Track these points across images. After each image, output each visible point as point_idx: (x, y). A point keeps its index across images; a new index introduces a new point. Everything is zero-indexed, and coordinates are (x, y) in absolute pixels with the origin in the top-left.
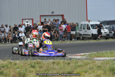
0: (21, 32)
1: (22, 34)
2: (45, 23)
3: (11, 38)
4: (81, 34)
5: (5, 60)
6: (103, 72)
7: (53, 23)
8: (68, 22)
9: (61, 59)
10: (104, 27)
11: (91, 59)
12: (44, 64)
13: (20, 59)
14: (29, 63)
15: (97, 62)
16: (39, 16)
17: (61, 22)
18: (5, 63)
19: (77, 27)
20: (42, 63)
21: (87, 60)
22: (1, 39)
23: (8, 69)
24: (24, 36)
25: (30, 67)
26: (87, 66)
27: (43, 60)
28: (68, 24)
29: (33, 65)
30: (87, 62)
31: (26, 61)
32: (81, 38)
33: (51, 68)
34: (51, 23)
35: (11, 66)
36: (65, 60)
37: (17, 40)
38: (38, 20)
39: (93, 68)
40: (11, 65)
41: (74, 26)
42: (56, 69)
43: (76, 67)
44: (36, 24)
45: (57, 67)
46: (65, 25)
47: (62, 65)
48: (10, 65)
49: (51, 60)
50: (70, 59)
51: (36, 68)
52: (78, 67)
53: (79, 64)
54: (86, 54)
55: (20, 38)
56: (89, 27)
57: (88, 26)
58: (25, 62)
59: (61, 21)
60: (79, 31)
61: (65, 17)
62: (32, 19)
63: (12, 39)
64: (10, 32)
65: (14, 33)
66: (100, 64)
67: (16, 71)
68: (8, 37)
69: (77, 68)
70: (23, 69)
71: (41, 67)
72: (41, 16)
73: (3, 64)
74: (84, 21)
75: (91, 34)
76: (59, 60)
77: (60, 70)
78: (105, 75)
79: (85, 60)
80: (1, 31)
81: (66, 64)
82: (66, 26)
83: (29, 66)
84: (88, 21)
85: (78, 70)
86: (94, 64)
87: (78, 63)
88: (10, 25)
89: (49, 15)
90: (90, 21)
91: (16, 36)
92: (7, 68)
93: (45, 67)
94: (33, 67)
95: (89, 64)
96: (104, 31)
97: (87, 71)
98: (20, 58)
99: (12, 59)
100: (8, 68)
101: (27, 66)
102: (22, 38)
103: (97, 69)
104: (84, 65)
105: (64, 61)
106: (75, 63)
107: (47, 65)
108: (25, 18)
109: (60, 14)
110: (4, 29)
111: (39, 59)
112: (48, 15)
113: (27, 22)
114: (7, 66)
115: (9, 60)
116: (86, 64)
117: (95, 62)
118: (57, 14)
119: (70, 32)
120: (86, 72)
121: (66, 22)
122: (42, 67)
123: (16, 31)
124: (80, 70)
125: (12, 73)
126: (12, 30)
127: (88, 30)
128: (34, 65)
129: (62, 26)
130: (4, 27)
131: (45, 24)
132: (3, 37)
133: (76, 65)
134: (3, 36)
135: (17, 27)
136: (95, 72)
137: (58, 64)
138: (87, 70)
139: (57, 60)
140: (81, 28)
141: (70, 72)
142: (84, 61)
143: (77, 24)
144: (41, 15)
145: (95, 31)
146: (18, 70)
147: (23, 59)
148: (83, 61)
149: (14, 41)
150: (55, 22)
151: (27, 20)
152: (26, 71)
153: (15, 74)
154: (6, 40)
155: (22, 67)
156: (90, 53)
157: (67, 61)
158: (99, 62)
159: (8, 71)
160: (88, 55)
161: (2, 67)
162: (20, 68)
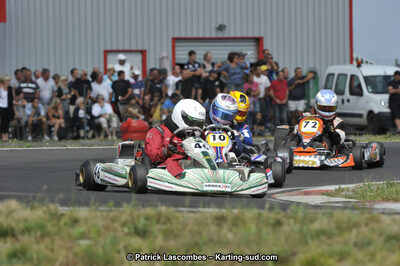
0: (97, 100)
2: (190, 66)
3: (59, 122)
5: (36, 204)
9: (247, 206)
11: (363, 209)
12: (184, 225)
13: (92, 203)
14: (125, 217)
15: (386, 219)
16: (170, 41)
18: (36, 214)
19: (312, 82)
20: (174, 221)
21: (347, 212)
22: (23, 122)
23: (47, 240)
24: (110, 115)
25: (128, 234)
26: (347, 235)
27: (182, 209)
29: (140, 226)
30: (345, 219)
31: (115, 212)
33: (211, 240)
35: (60, 229)
36: (262, 211)
37: (83, 128)
38: (164, 54)
39: (369, 243)
40: (58, 224)
41: (301, 81)
42: (228, 242)
43: (305, 236)
45: (230, 236)
47: (253, 227)
48: (53, 226)
49: (211, 210)
50: (285, 206)
51: (151, 238)
52: (312, 237)
53: (316, 226)
54: (343, 190)
55: (96, 121)
56: (359, 86)
57: (355, 84)
58: (111, 214)
59: (253, 61)
61: (267, 45)
62: (143, 53)
63: (63, 125)
66: (395, 229)
67: (76, 249)
68: (48, 119)
69: (309, 240)
70: (102, 241)
72: (175, 40)
73: (26, 220)
74: (338, 64)
75: (365, 114)
76: (242, 207)
79: (339, 211)
80: (24, 94)
83: (126, 230)
84: (355, 63)
85: (314, 249)
86: (375, 226)
87: (311, 221)
89: (207, 36)
90: (362, 62)
91: (82, 113)
92: (43, 236)
94: (142, 233)
95: (356, 225)
97: (348, 254)
98: (93, 199)
99: (63, 203)
100: (45, 234)
101: (120, 229)
102: (103, 121)
103: (387, 245)
104: (336, 231)
105: (260, 215)
106: (303, 222)
107: (196, 228)
108: (114, 48)
109: (250, 35)
110: (34, 86)
111: (163, 203)
112: (201, 35)
113: (122, 63)
114: (41, 227)
115: (52, 207)
116: (343, 228)
117: (378, 221)
118: (238, 35)
119: (286, 105)
120: (342, 257)
122: (178, 236)
124: (320, 250)
125: (62, 255)
127: (353, 98)
128: (145, 225)
129: (256, 79)
130: (34, 79)
132: (29, 116)
134: (29, 112)
136: (378, 257)
137: (235, 224)
138: (346, 249)
139: (234, 207)
142: (337, 214)
144: (177, 36)
145: (380, 103)
146: (82, 242)
147: (104, 202)
148: (331, 214)
149: (73, 131)
152: (113, 247)
153: (71, 257)
154: (38, 129)
155: (99, 233)
156: (362, 184)
157: (272, 216)
158: (394, 220)
159: (46, 247)
160: (351, 194)
161: (23, 232)
162: (92, 235)
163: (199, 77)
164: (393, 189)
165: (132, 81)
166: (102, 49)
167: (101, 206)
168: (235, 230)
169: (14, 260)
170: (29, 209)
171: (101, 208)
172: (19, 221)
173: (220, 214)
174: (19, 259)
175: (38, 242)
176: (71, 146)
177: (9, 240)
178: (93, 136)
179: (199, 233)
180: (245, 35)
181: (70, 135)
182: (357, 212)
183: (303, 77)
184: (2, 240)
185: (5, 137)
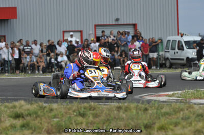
0: (61, 54)
1: (62, 56)
2: (103, 38)
3: (42, 65)
4: (168, 58)
5: (33, 102)
11: (185, 103)
12: (102, 111)
13: (59, 101)
14: (74, 108)
18: (33, 107)
19: (160, 44)
20: (97, 109)
21: (178, 104)
22: (26, 65)
23: (38, 119)
24: (66, 61)
25: (76, 116)
26: (178, 114)
27: (101, 104)
29: (82, 112)
30: (177, 107)
31: (70, 106)
32: (168, 65)
33: (115, 118)
36: (138, 104)
37: (54, 67)
38: (91, 32)
39: (189, 118)
40: (43, 112)
42: (123, 118)
43: (159, 115)
44: (87, 39)
45: (124, 115)
46: (139, 42)
47: (134, 111)
48: (41, 112)
49: (115, 104)
50: (149, 102)
51: (87, 117)
52: (162, 116)
53: (164, 110)
54: (176, 94)
56: (182, 46)
57: (181, 45)
58: (68, 107)
59: (133, 35)
60: (163, 53)
61: (139, 29)
62: (81, 32)
63: (44, 66)
64: (41, 54)
65: (48, 55)
66: (201, 111)
67: (52, 123)
68: (38, 63)
69: (161, 118)
70: (64, 119)
71: (96, 116)
72: (96, 26)
73: (28, 110)
74: (172, 35)
75: (185, 59)
76: (129, 102)
77: (130, 121)
79: (174, 104)
80: (25, 52)
81: (140, 110)
82: (141, 43)
83: (75, 114)
84: (180, 35)
85: (163, 121)
86: (191, 110)
87: (162, 109)
88: (42, 42)
89: (111, 23)
90: (183, 35)
91: (53, 60)
93: (104, 115)
94: (83, 115)
95: (182, 110)
97: (179, 123)
100: (38, 116)
101: (72, 113)
102: (63, 64)
103: (197, 119)
104: (174, 113)
105: (137, 106)
106: (157, 109)
107: (108, 112)
108: (68, 30)
109: (131, 23)
111: (92, 102)
112: (108, 23)
114: (36, 113)
115: (41, 104)
116: (177, 111)
117: (193, 108)
118: (125, 23)
119: (148, 55)
120: (176, 124)
122: (99, 116)
123: (52, 51)
124: (166, 122)
125: (45, 126)
126: (45, 50)
127: (180, 52)
128: (84, 111)
130: (30, 45)
131: (103, 40)
132: (28, 62)
133: (159, 112)
134: (28, 60)
135: (55, 46)
136: (193, 124)
137: (126, 111)
138: (178, 121)
139: (125, 103)
140: (167, 48)
141: (149, 124)
143: (160, 40)
144: (97, 24)
145: (192, 53)
146: (55, 120)
148: (171, 106)
152: (69, 122)
153: (50, 126)
154: (33, 68)
155: (63, 115)
156: (184, 91)
158: (200, 107)
159: (38, 122)
160: (179, 95)
161: (27, 115)
162: (59, 116)
164: (199, 93)
165: (76, 45)
166: (62, 31)
167: (63, 103)
168: (126, 113)
169: (23, 128)
170: (30, 105)
172: (25, 110)
173: (119, 106)
174: (26, 128)
175: (34, 120)
176: (48, 76)
177: (21, 119)
178: (59, 71)
179: (109, 115)
180: (128, 23)
181: (48, 70)
182: (183, 104)
183: (156, 42)
184: (17, 119)
185: (18, 72)
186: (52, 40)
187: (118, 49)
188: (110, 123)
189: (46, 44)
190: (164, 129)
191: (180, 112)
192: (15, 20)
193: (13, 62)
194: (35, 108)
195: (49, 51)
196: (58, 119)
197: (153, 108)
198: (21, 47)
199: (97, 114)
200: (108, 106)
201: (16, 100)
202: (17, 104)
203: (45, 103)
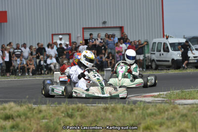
1: (51, 59)
2: (91, 41)
3: (32, 67)
4: (153, 60)
5: (22, 104)
6: (190, 125)
7: (105, 41)
8: (131, 38)
9: (118, 102)
10: (193, 47)
11: (170, 103)
12: (90, 112)
13: (47, 103)
14: (62, 109)
15: (181, 107)
16: (82, 29)
17: (119, 39)
18: (22, 109)
19: (146, 46)
20: (85, 110)
21: (163, 104)
22: (16, 68)
23: (28, 120)
24: (55, 63)
25: (64, 117)
26: (163, 115)
27: (88, 105)
28: (131, 42)
29: (70, 113)
30: (162, 108)
31: (58, 107)
32: (154, 66)
33: (102, 119)
34: (102, 41)
35: (33, 115)
37: (43, 70)
38: (79, 35)
39: (173, 118)
40: (33, 113)
41: (141, 46)
42: (110, 119)
43: (144, 116)
44: (75, 42)
45: (111, 116)
46: (126, 44)
47: (121, 112)
48: (30, 113)
49: (102, 105)
50: (135, 102)
51: (75, 118)
52: (148, 116)
53: (149, 111)
54: (161, 95)
56: (168, 48)
57: (166, 47)
58: (57, 108)
59: (119, 37)
60: (149, 55)
61: (126, 31)
62: (69, 35)
63: (34, 68)
64: (31, 57)
65: (38, 57)
66: (185, 111)
67: (41, 124)
68: (27, 65)
69: (147, 118)
70: (52, 120)
71: (83, 117)
72: (84, 29)
73: (18, 111)
74: (158, 38)
75: (170, 60)
76: (116, 103)
77: (116, 121)
78: (194, 129)
79: (160, 104)
80: (16, 55)
81: (127, 111)
82: (128, 45)
83: (63, 115)
84: (165, 37)
85: (149, 121)
86: (176, 110)
87: (147, 109)
89: (98, 26)
90: (168, 37)
92: (26, 119)
94: (71, 116)
95: (167, 110)
96: (194, 54)
97: (164, 123)
99: (35, 103)
100: (27, 118)
101: (61, 114)
102: (52, 66)
103: (181, 119)
104: (158, 113)
105: (124, 106)
106: (143, 109)
107: (94, 113)
108: (57, 33)
109: (118, 26)
110: (20, 51)
111: (80, 102)
112: (95, 26)
113: (61, 39)
114: (25, 114)
115: (30, 105)
116: (161, 112)
117: (177, 108)
118: (112, 26)
120: (161, 125)
121: (127, 39)
122: (87, 117)
123: (42, 54)
124: (151, 122)
125: (34, 127)
126: (34, 53)
127: (165, 53)
128: (72, 113)
129: (121, 46)
131: (91, 43)
132: (18, 64)
133: (144, 112)
134: (18, 63)
136: (178, 124)
137: (112, 111)
138: (163, 121)
139: (112, 103)
140: (153, 50)
142: (158, 105)
143: (146, 42)
144: (85, 27)
145: (177, 55)
146: (44, 121)
147: (53, 103)
148: (156, 105)
149: (38, 71)
150: (107, 39)
151: (61, 36)
152: (58, 123)
153: (39, 127)
154: (23, 70)
155: (51, 117)
156: (169, 92)
157: (129, 107)
158: (184, 107)
159: (28, 124)
160: (165, 96)
161: (17, 117)
162: (48, 117)
163: (95, 45)
164: (184, 94)
165: (65, 48)
166: (51, 33)
168: (112, 114)
169: (13, 130)
170: (19, 106)
171: (52, 105)
172: (15, 112)
173: (106, 107)
174: (16, 129)
176: (38, 78)
177: (11, 120)
178: (48, 73)
179: (97, 116)
180: (115, 26)
181: (37, 73)
182: (168, 104)
183: (142, 44)
184: (7, 120)
185: (8, 74)
186: (42, 43)
187: (105, 51)
188: (97, 123)
189: (35, 46)
190: (149, 129)
191: (165, 112)
192: (5, 23)
193: (4, 65)
194: (24, 110)
195: (39, 53)
196: (46, 120)
197: (139, 109)
198: (12, 50)
199: (84, 115)
200: (96, 108)
201: (6, 102)
202: (7, 105)
203: (34, 104)
